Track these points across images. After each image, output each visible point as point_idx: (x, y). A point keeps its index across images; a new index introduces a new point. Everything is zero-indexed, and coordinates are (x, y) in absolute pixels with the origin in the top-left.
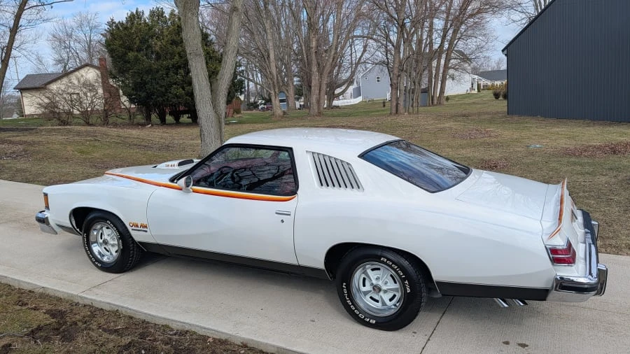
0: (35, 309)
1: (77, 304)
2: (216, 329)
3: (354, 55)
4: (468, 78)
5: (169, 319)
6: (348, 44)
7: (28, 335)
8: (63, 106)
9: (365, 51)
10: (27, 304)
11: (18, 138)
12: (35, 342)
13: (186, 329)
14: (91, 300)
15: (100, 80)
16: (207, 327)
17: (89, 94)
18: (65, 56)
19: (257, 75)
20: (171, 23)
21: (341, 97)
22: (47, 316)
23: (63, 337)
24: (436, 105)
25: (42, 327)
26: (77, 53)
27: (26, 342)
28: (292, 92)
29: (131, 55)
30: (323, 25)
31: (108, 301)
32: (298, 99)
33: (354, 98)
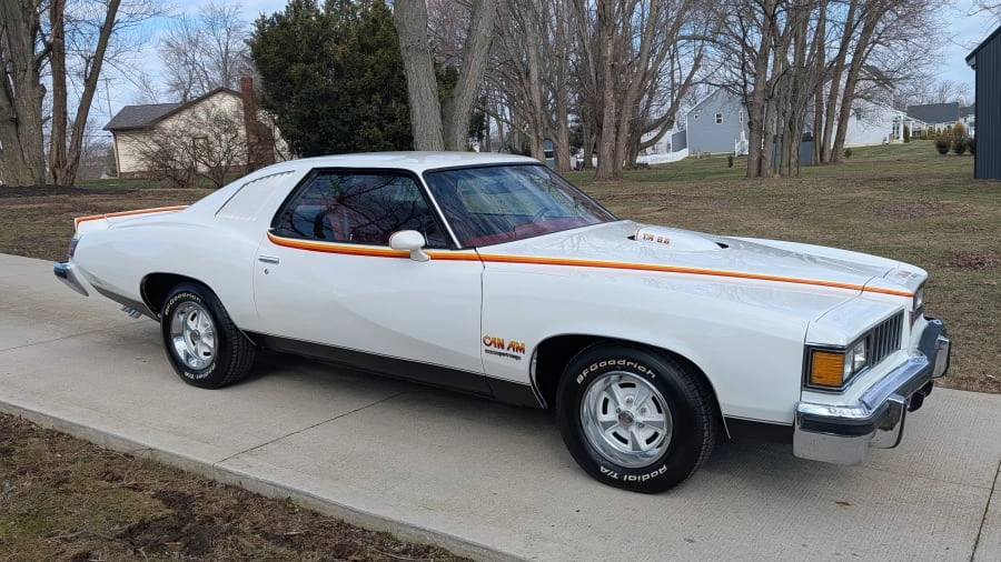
0: (135, 488)
1: (212, 483)
2: (489, 545)
3: (677, 74)
4: (889, 114)
5: (392, 521)
6: (667, 56)
7: (122, 537)
8: (181, 158)
9: (696, 67)
10: (120, 478)
11: (109, 204)
12: (135, 552)
13: (427, 543)
14: (239, 475)
15: (242, 113)
16: (471, 540)
17: (223, 136)
18: (185, 77)
19: (503, 109)
20: (362, 14)
21: (649, 150)
22: (158, 502)
23: (187, 545)
24: (827, 164)
25: (148, 524)
26: (205, 72)
27: (118, 550)
28: (564, 140)
29: (295, 69)
30: (623, 20)
31: (271, 479)
32: (574, 153)
33: (674, 151)
